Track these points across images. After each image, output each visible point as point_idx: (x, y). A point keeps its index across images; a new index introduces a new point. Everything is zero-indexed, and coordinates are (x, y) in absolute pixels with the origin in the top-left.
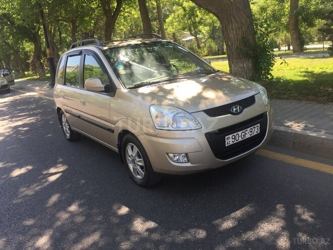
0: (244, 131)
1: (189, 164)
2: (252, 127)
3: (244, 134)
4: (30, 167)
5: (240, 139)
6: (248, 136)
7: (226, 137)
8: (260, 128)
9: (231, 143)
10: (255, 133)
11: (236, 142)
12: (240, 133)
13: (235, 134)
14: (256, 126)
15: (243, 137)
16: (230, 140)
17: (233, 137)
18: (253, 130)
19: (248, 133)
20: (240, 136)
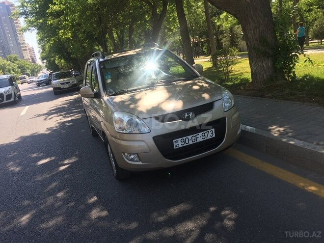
0: (195, 135)
1: (140, 163)
2: (205, 132)
3: (195, 138)
4: (53, 158)
5: (191, 143)
6: (200, 139)
7: (174, 141)
8: (215, 132)
9: (180, 146)
10: (209, 137)
11: (185, 145)
12: (190, 137)
13: (184, 138)
14: (210, 131)
15: (194, 141)
16: (178, 143)
17: (182, 141)
18: (206, 135)
19: (200, 137)
20: (190, 140)
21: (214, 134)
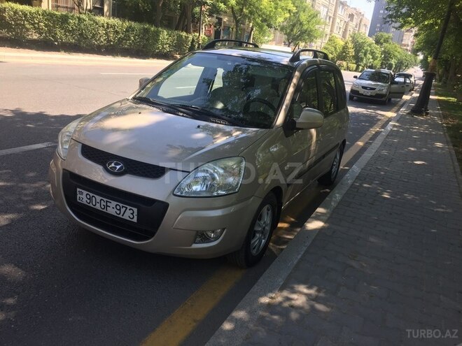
0: (105, 200)
2: (121, 205)
3: (105, 204)
5: (99, 207)
6: (111, 211)
7: (78, 189)
8: (138, 215)
9: (85, 202)
10: (126, 217)
11: (91, 205)
12: (98, 198)
13: (91, 195)
14: (129, 207)
15: (103, 207)
16: (83, 196)
17: (88, 197)
19: (112, 208)
20: (98, 202)
21: (136, 217)
